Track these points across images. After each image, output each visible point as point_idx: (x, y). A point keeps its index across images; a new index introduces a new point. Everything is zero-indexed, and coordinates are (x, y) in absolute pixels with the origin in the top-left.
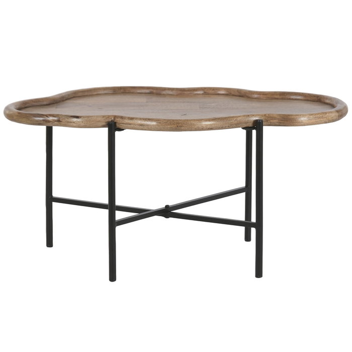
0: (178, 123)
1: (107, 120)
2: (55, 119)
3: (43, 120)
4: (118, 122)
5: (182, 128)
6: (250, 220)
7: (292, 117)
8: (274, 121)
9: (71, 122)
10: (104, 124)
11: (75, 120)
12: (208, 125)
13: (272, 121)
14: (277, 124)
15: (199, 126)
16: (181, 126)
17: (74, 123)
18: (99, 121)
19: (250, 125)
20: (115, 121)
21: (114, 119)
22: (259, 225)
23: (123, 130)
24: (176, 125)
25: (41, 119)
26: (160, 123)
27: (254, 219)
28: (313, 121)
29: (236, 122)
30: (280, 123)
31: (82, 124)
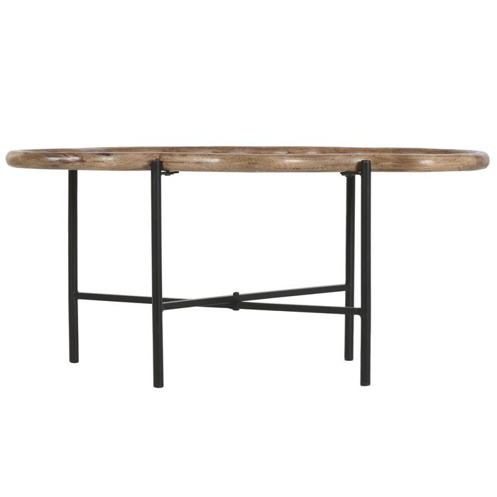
0: (250, 159)
1: (149, 159)
2: (77, 158)
3: (60, 161)
4: (165, 160)
5: (256, 166)
6: (353, 305)
7: (412, 158)
8: (387, 163)
9: (98, 162)
10: (146, 164)
11: (104, 158)
12: (293, 163)
13: (383, 164)
14: (391, 168)
15: (281, 164)
16: (255, 164)
17: (103, 162)
18: (139, 160)
19: (353, 168)
20: (161, 160)
21: (160, 157)
22: (365, 312)
23: (172, 173)
24: (247, 162)
25: (57, 159)
26: (224, 159)
27: (358, 304)
28: (442, 164)
29: (332, 162)
30: (395, 166)
31: (115, 164)
